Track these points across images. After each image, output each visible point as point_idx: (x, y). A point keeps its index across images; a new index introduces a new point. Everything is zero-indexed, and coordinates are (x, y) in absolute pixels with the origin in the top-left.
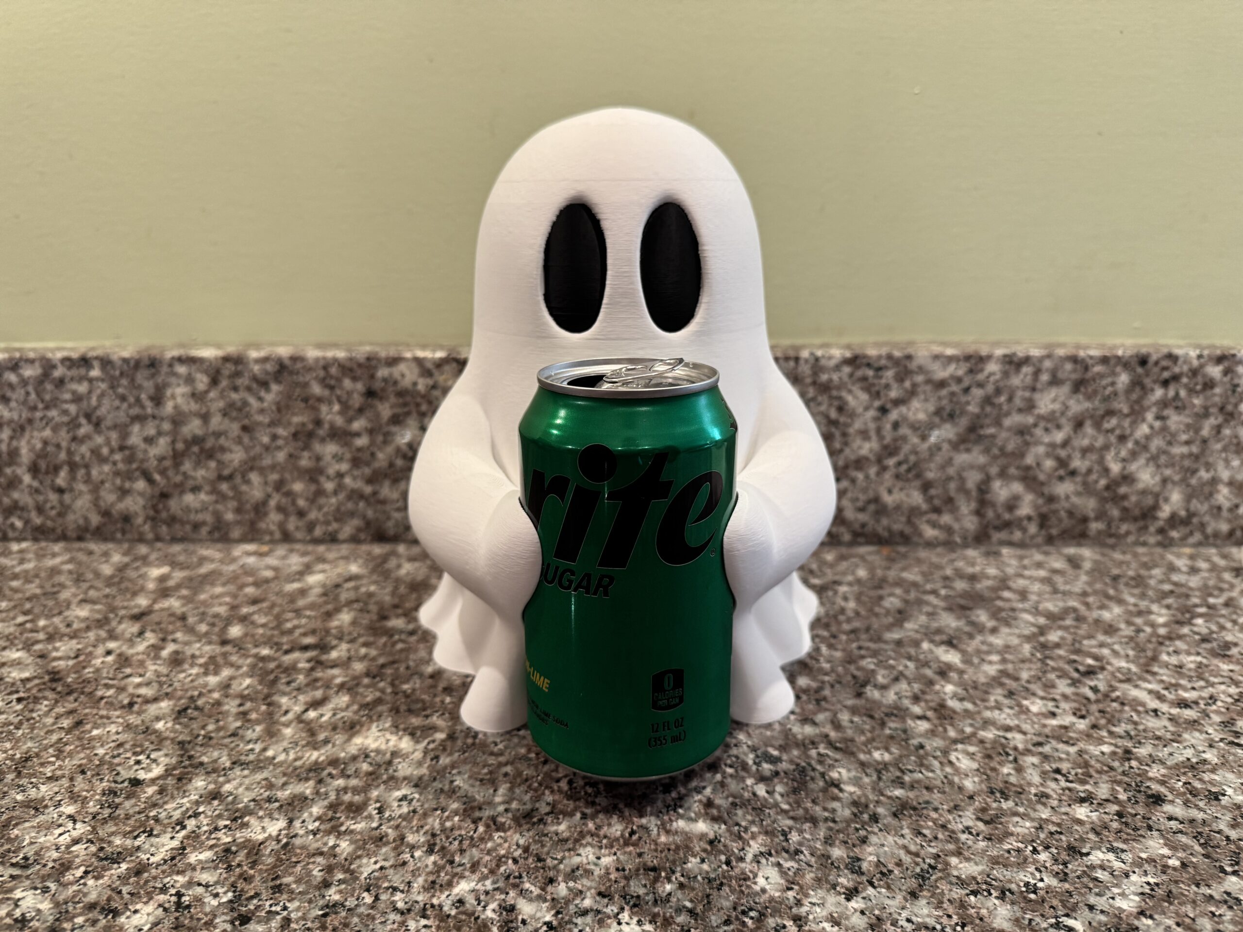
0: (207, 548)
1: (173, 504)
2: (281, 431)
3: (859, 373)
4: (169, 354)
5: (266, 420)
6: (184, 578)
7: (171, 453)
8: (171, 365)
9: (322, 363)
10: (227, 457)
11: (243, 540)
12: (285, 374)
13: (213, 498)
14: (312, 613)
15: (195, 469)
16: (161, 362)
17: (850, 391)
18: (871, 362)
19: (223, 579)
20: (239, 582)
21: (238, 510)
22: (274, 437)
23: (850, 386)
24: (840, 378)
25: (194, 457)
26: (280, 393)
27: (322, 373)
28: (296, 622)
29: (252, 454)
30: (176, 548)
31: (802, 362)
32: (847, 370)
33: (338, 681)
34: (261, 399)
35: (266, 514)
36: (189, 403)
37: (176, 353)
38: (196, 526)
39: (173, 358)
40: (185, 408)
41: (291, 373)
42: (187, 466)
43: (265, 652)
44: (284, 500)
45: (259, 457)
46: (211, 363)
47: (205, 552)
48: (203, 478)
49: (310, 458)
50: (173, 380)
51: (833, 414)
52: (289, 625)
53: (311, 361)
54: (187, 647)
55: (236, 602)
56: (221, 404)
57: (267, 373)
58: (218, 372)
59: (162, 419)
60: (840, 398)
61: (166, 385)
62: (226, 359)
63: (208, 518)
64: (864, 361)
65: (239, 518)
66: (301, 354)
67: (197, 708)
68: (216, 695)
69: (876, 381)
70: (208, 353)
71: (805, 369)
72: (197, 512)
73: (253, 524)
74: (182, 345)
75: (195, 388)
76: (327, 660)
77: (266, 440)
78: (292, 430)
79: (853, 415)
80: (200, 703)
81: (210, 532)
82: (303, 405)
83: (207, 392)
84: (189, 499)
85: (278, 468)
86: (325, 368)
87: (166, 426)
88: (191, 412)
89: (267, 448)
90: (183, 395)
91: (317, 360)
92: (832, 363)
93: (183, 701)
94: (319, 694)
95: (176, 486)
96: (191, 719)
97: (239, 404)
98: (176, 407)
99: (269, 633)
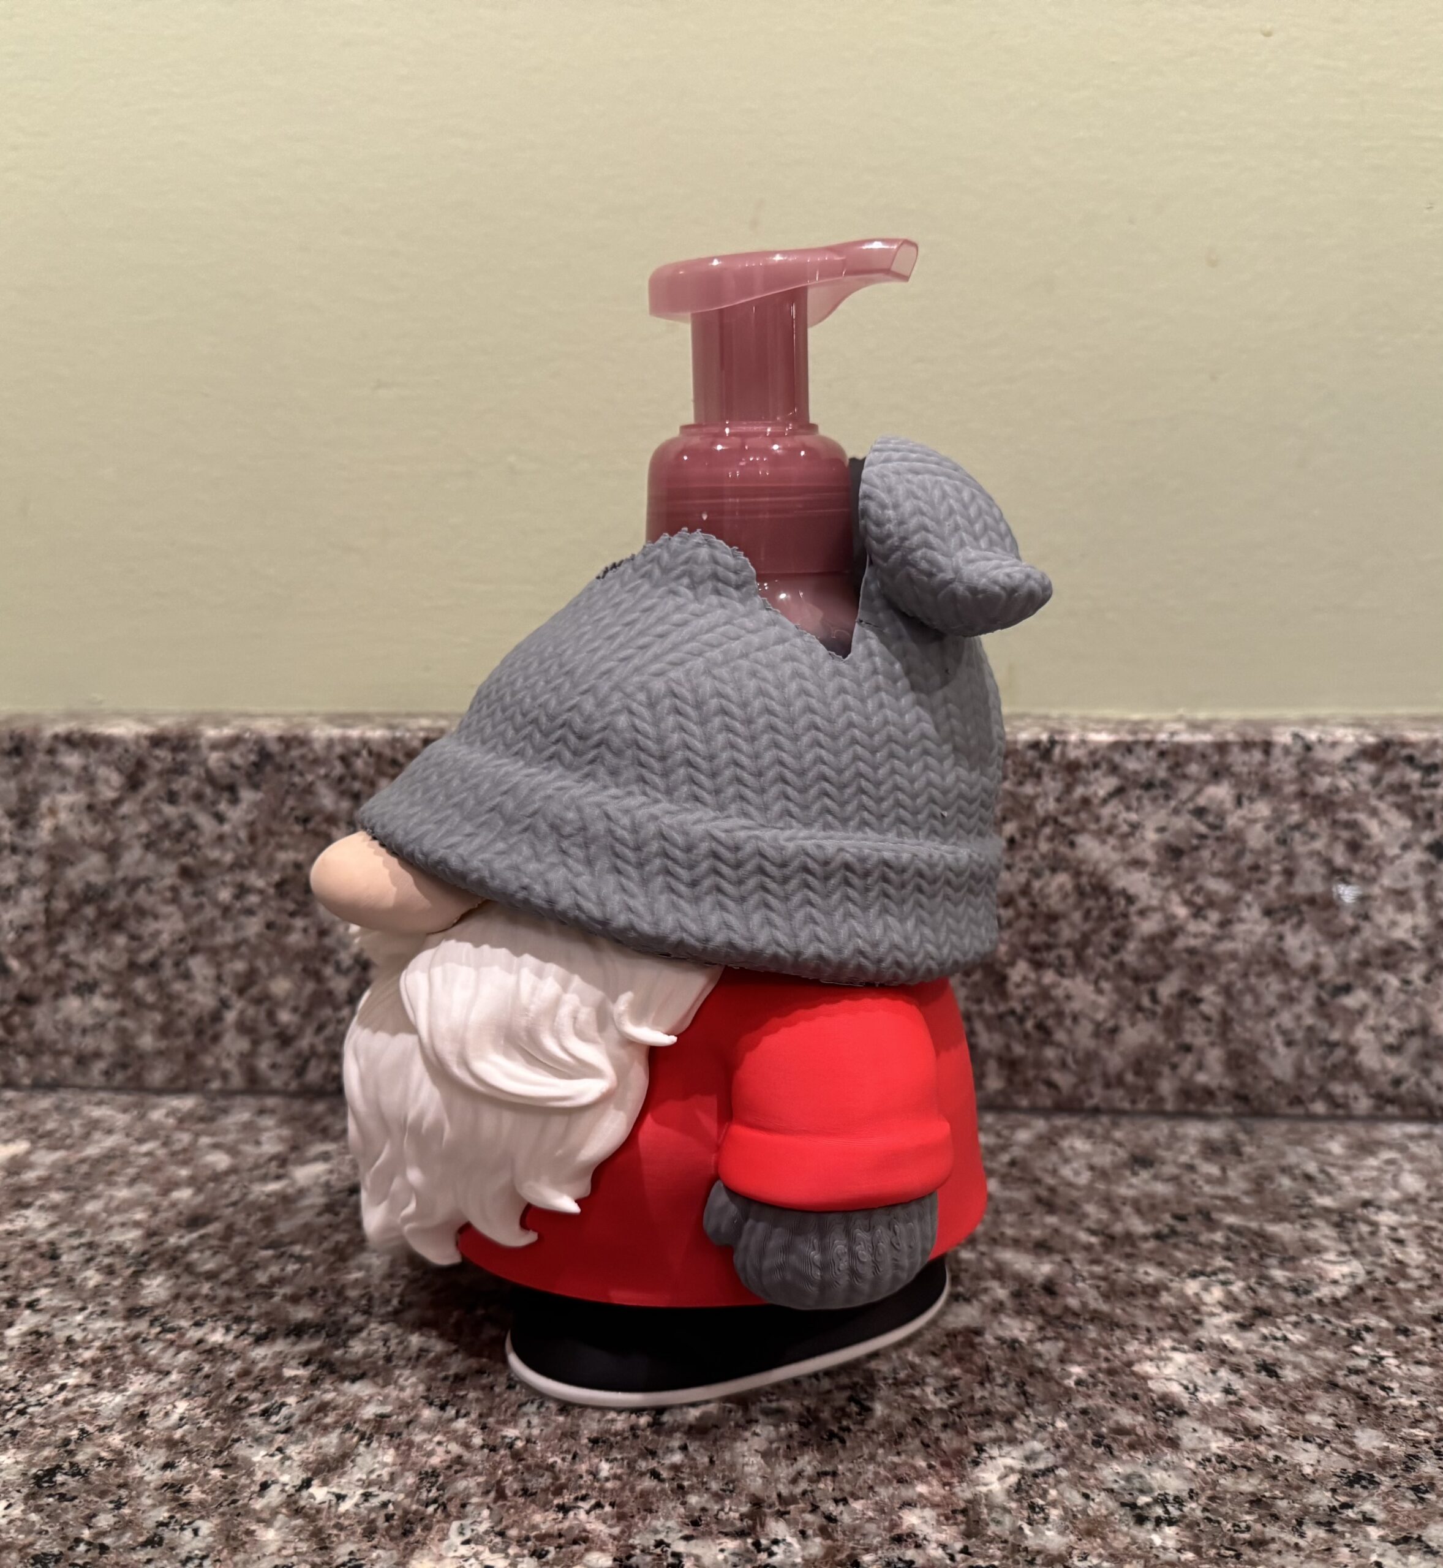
0: (100, 1103)
1: (42, 1017)
2: (255, 880)
3: (1392, 777)
4: (48, 732)
5: (228, 858)
6: (54, 1165)
7: (42, 918)
8: (51, 751)
9: (339, 749)
10: (150, 926)
11: (172, 1088)
12: (269, 769)
13: (116, 1006)
14: (308, 1252)
15: (85, 950)
16: (33, 746)
17: (1374, 813)
18: (1417, 754)
19: (131, 1171)
20: (161, 1177)
21: (164, 1031)
22: (242, 890)
23: (1374, 802)
24: (1355, 786)
25: (84, 927)
26: (256, 805)
27: (339, 769)
28: (274, 1270)
29: (196, 921)
30: (44, 1102)
31: (1277, 752)
32: (1368, 768)
33: (369, 1411)
34: (220, 818)
35: (216, 1038)
36: (80, 824)
37: (61, 728)
38: (82, 1061)
39: (56, 737)
40: (74, 832)
41: (279, 769)
42: (72, 943)
43: (217, 1337)
44: (251, 1011)
45: (212, 928)
46: (126, 751)
47: (97, 1113)
48: (101, 967)
49: (305, 930)
50: (55, 780)
51: (1340, 858)
52: (262, 1277)
53: (317, 746)
54: (56, 1323)
55: (156, 1222)
56: (143, 827)
57: (234, 767)
58: (141, 764)
59: (29, 853)
60: (1352, 825)
61: (41, 789)
62: (157, 741)
63: (108, 1046)
64: (1405, 752)
65: (163, 1044)
66: (300, 732)
67: (76, 1471)
68: (115, 1440)
69: (1425, 792)
70: (123, 729)
71: (1283, 767)
72: (84, 1031)
73: (190, 1057)
74: (72, 715)
75: (93, 794)
76: (344, 1363)
77: (225, 895)
78: (276, 877)
79: (1378, 860)
80: (80, 1458)
81: (107, 1073)
82: (298, 829)
83: (117, 803)
84: (72, 1005)
85: (244, 949)
86: (343, 759)
87: (37, 867)
88: (84, 841)
89: (226, 910)
90: (71, 809)
91: (330, 743)
92: (1338, 755)
93: (46, 1453)
94: (331, 1442)
95: (48, 981)
96: (62, 1497)
97: (177, 826)
98: (57, 830)
99: (222, 1293)
